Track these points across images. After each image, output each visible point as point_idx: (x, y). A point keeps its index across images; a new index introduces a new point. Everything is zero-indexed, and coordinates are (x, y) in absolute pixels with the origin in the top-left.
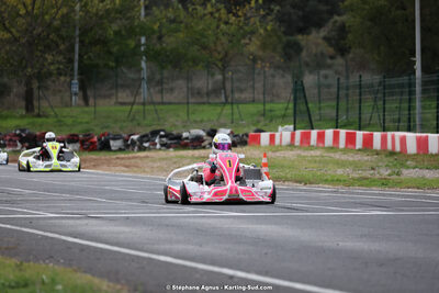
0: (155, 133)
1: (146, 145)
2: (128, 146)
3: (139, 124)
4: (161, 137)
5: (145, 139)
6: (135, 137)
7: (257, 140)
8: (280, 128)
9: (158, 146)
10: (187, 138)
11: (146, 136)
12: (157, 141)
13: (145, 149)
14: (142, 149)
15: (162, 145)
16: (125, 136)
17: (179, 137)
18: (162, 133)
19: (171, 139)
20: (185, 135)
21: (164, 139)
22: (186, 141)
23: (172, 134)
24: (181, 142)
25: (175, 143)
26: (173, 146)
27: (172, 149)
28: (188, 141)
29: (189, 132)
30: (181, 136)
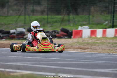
10: (14, 33)
17: (8, 33)
19: (3, 34)
20: (12, 31)
22: (13, 35)
23: (3, 31)
24: (9, 35)
25: (6, 36)
26: (4, 37)
27: (4, 40)
28: (15, 35)
29: (16, 30)
30: (10, 32)
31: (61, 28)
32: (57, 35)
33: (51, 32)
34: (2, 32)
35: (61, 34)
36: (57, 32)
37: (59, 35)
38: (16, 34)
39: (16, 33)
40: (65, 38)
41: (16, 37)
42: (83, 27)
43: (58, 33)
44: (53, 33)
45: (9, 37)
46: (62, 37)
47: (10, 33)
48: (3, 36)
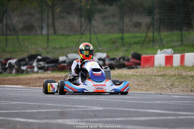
0: (32, 57)
1: (24, 68)
2: (5, 70)
3: (4, 51)
4: (39, 61)
5: (23, 63)
6: (13, 61)
7: (150, 61)
8: (159, 51)
9: (36, 69)
10: (64, 62)
11: (23, 60)
12: (35, 64)
13: (22, 72)
14: (19, 71)
15: (39, 68)
16: (3, 60)
17: (56, 61)
18: (39, 57)
19: (48, 63)
20: (62, 59)
21: (42, 63)
22: (63, 64)
23: (49, 58)
24: (58, 65)
25: (52, 66)
26: (50, 68)
27: (49, 72)
28: (65, 64)
29: (67, 56)
30: (58, 60)
31: (132, 52)
32: (126, 63)
33: (118, 60)
34: (47, 60)
35: (131, 62)
36: (126, 59)
37: (129, 63)
38: (67, 63)
39: (67, 61)
40: (137, 68)
41: (67, 67)
42: (163, 51)
43: (128, 60)
44: (122, 60)
45: (57, 67)
46: (134, 66)
47: (59, 62)
48: (48, 67)
